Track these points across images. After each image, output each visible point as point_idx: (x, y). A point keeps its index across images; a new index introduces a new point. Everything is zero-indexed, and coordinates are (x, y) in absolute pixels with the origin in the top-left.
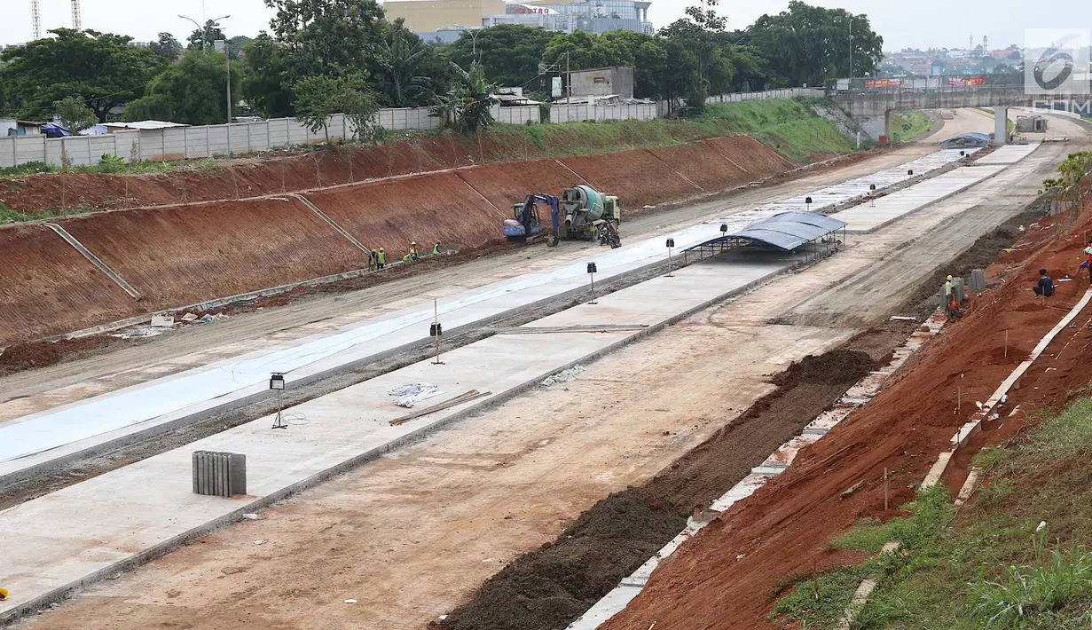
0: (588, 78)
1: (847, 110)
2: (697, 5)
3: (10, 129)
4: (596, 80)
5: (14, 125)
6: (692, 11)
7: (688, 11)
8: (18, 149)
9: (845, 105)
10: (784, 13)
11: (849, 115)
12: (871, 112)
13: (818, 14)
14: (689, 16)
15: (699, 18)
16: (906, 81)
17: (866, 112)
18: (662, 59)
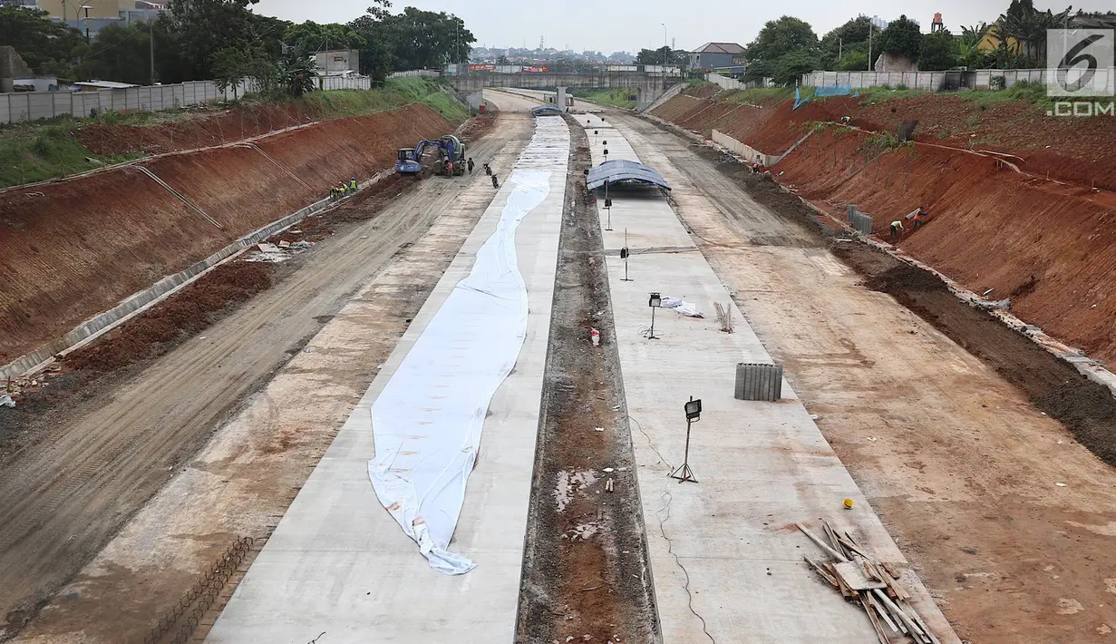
0: (331, 57)
1: (455, 87)
2: (377, 5)
3: (51, 85)
4: (336, 59)
5: (54, 82)
6: (373, 10)
7: (369, 10)
8: (57, 102)
9: (454, 83)
10: (401, 14)
11: (457, 90)
12: (473, 89)
13: (429, 17)
14: (369, 14)
15: (379, 16)
16: (497, 67)
17: (468, 88)
18: (364, 45)
